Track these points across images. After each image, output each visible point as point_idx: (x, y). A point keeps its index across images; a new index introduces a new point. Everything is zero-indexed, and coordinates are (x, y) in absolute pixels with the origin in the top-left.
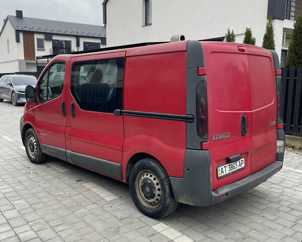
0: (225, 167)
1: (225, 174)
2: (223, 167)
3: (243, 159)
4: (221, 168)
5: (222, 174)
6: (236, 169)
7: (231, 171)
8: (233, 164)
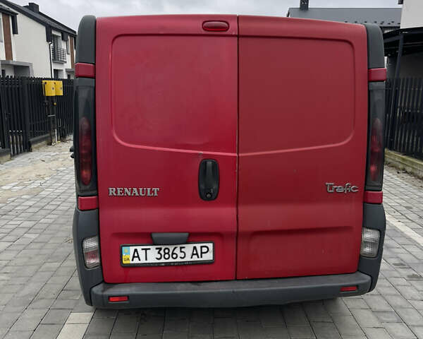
0: (146, 250)
1: (143, 261)
2: (139, 248)
3: (210, 246)
4: (132, 249)
5: (136, 261)
6: (179, 260)
7: (163, 260)
8: (171, 248)
